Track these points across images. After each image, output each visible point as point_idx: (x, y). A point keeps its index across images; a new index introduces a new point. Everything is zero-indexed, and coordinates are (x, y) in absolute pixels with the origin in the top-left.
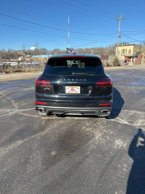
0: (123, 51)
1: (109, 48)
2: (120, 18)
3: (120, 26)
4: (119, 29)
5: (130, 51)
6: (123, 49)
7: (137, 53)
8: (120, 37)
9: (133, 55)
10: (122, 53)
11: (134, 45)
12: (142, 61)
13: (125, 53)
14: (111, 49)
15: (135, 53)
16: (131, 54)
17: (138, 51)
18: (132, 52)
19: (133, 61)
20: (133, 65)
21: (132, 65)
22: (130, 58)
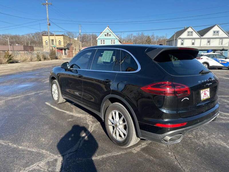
0: (52, 41)
1: (28, 37)
2: (47, 3)
3: (47, 11)
4: (48, 15)
5: (60, 42)
6: (52, 40)
7: (67, 45)
8: (49, 25)
9: (64, 47)
10: (51, 44)
11: (63, 36)
12: (74, 54)
13: (54, 44)
14: (31, 38)
15: (66, 45)
16: (62, 45)
17: (68, 42)
18: (62, 44)
19: (65, 54)
20: (67, 58)
21: (65, 58)
22: (61, 49)
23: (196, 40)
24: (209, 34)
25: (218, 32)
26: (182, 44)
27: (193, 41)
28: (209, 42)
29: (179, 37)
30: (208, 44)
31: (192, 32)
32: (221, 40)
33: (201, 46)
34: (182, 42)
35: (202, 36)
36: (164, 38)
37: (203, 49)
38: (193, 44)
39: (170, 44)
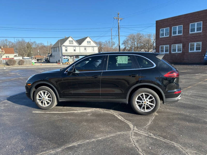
23: (76, 47)
24: (85, 43)
25: (90, 42)
26: (66, 50)
27: (74, 48)
28: (85, 49)
29: (63, 45)
30: (85, 50)
31: (72, 41)
32: (93, 48)
33: (81, 52)
34: (66, 49)
35: (80, 44)
36: (43, 45)
37: (83, 55)
38: (75, 50)
39: (55, 50)
